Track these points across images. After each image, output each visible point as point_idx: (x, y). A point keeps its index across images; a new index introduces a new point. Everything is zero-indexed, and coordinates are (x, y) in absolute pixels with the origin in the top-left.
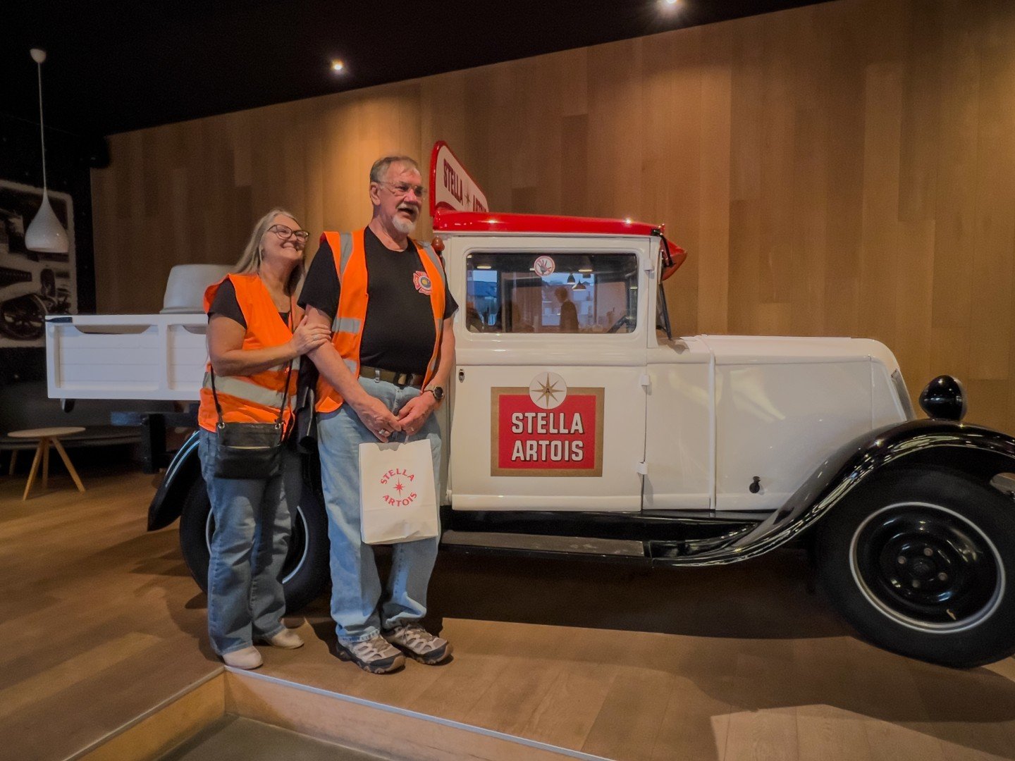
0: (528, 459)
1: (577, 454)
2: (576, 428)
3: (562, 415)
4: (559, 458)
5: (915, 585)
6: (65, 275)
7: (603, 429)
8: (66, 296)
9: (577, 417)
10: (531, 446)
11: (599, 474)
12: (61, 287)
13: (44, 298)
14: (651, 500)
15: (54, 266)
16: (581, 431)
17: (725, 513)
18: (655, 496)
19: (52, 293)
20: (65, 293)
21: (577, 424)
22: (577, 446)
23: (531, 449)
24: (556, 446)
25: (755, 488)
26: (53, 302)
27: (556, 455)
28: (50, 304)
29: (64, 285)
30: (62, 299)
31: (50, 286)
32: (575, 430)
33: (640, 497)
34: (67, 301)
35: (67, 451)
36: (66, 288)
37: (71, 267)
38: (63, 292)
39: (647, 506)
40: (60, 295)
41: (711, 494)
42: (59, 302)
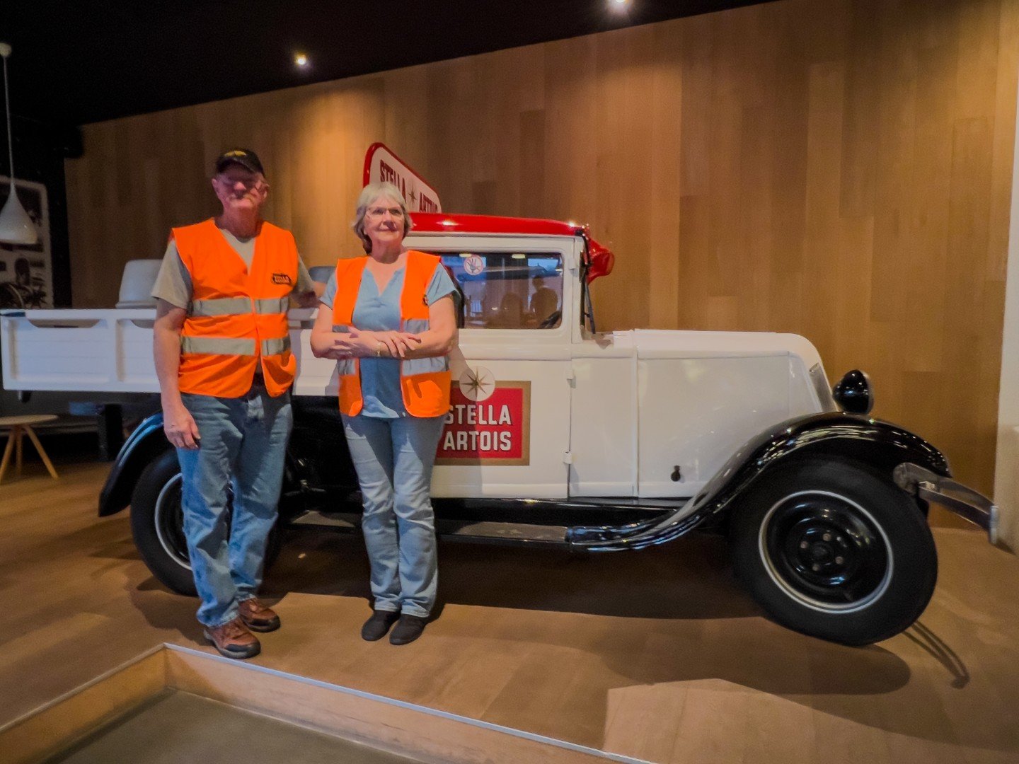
0: (459, 448)
1: (505, 444)
2: (505, 419)
3: (491, 407)
4: (488, 448)
5: (815, 568)
6: (40, 265)
7: (529, 419)
8: (41, 285)
9: (505, 409)
10: (462, 436)
11: (527, 463)
12: (35, 276)
13: (18, 287)
14: (577, 488)
15: (28, 255)
16: (509, 423)
17: (647, 500)
18: (581, 484)
19: (27, 283)
20: (39, 281)
21: (505, 416)
22: (505, 437)
23: (462, 438)
24: (485, 437)
25: (676, 476)
26: (27, 290)
27: (485, 445)
28: (24, 293)
29: (40, 274)
30: (37, 288)
31: (24, 276)
32: (504, 422)
33: (567, 485)
34: (43, 290)
35: (41, 439)
36: (41, 277)
37: (46, 256)
38: (38, 281)
39: (573, 494)
40: (35, 284)
41: (634, 483)
42: (34, 291)
